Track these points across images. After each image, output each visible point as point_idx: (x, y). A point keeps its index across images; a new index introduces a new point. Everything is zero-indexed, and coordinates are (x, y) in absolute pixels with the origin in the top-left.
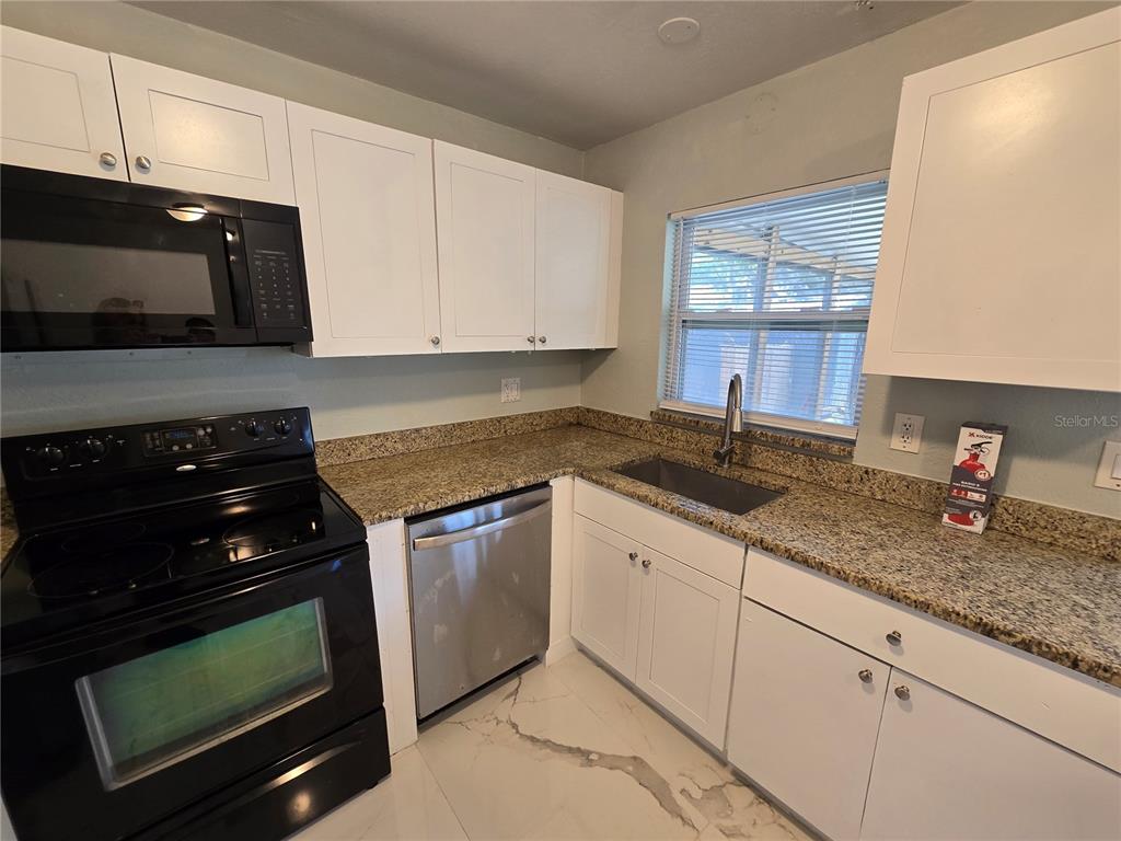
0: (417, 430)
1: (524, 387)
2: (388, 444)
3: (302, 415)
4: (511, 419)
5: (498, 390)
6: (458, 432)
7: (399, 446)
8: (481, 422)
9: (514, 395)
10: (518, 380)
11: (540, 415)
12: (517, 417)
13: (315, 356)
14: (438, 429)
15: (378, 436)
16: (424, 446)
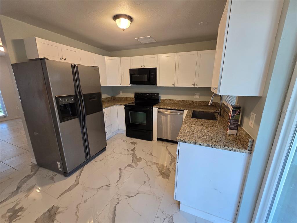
0: (176, 100)
1: (200, 95)
2: (171, 101)
3: (158, 94)
4: (195, 101)
5: (194, 95)
6: (183, 102)
7: (172, 102)
8: (188, 101)
9: (198, 97)
10: (199, 94)
11: (204, 102)
12: (197, 101)
13: (157, 86)
14: (179, 100)
15: (169, 100)
16: (176, 103)
